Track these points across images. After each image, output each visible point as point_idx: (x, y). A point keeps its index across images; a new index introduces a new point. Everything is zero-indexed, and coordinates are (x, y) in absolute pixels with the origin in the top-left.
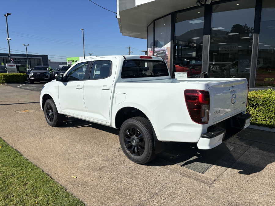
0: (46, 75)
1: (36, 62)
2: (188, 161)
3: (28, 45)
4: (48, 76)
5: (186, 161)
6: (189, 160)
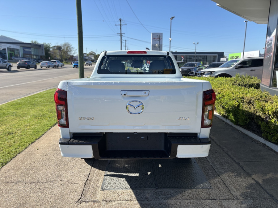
0: (191, 71)
1: (212, 59)
2: (120, 174)
3: (198, 43)
4: (193, 72)
5: (118, 174)
6: (123, 174)
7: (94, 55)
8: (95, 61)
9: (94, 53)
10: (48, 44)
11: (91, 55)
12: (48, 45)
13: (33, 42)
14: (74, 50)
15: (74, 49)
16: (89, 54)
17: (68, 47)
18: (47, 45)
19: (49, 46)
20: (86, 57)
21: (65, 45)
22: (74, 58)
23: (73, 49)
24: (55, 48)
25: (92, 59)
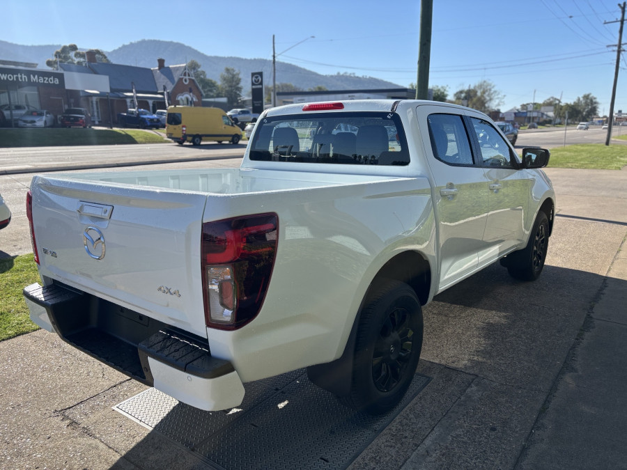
7: (555, 108)
8: (553, 122)
9: (557, 102)
10: (442, 87)
11: (547, 108)
12: (442, 90)
13: (413, 87)
14: (498, 98)
15: (500, 96)
16: (544, 103)
17: (484, 92)
18: (439, 90)
19: (443, 93)
20: (530, 112)
21: (480, 86)
22: (501, 115)
23: (499, 94)
24: (463, 95)
25: (547, 116)
